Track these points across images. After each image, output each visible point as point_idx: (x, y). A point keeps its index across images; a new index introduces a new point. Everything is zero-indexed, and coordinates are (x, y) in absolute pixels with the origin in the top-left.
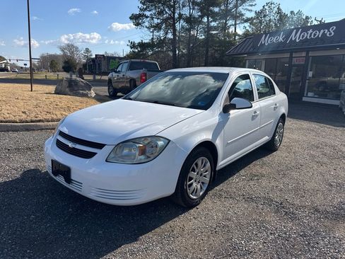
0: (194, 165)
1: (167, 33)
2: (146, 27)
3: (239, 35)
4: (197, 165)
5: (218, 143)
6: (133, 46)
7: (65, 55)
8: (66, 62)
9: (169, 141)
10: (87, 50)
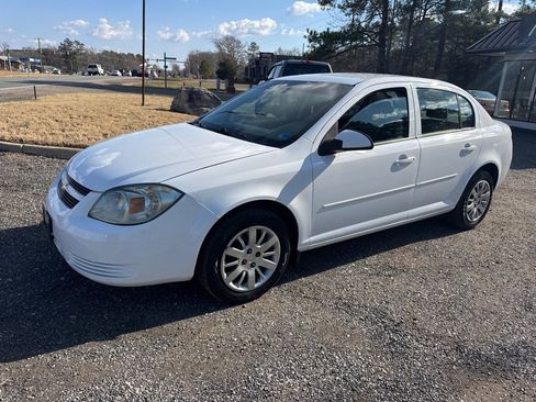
0: (238, 237)
1: (372, 17)
2: (339, 6)
3: (506, 16)
4: (246, 237)
5: (297, 205)
6: (313, 37)
7: (221, 53)
8: (221, 64)
9: (183, 194)
10: (254, 46)
